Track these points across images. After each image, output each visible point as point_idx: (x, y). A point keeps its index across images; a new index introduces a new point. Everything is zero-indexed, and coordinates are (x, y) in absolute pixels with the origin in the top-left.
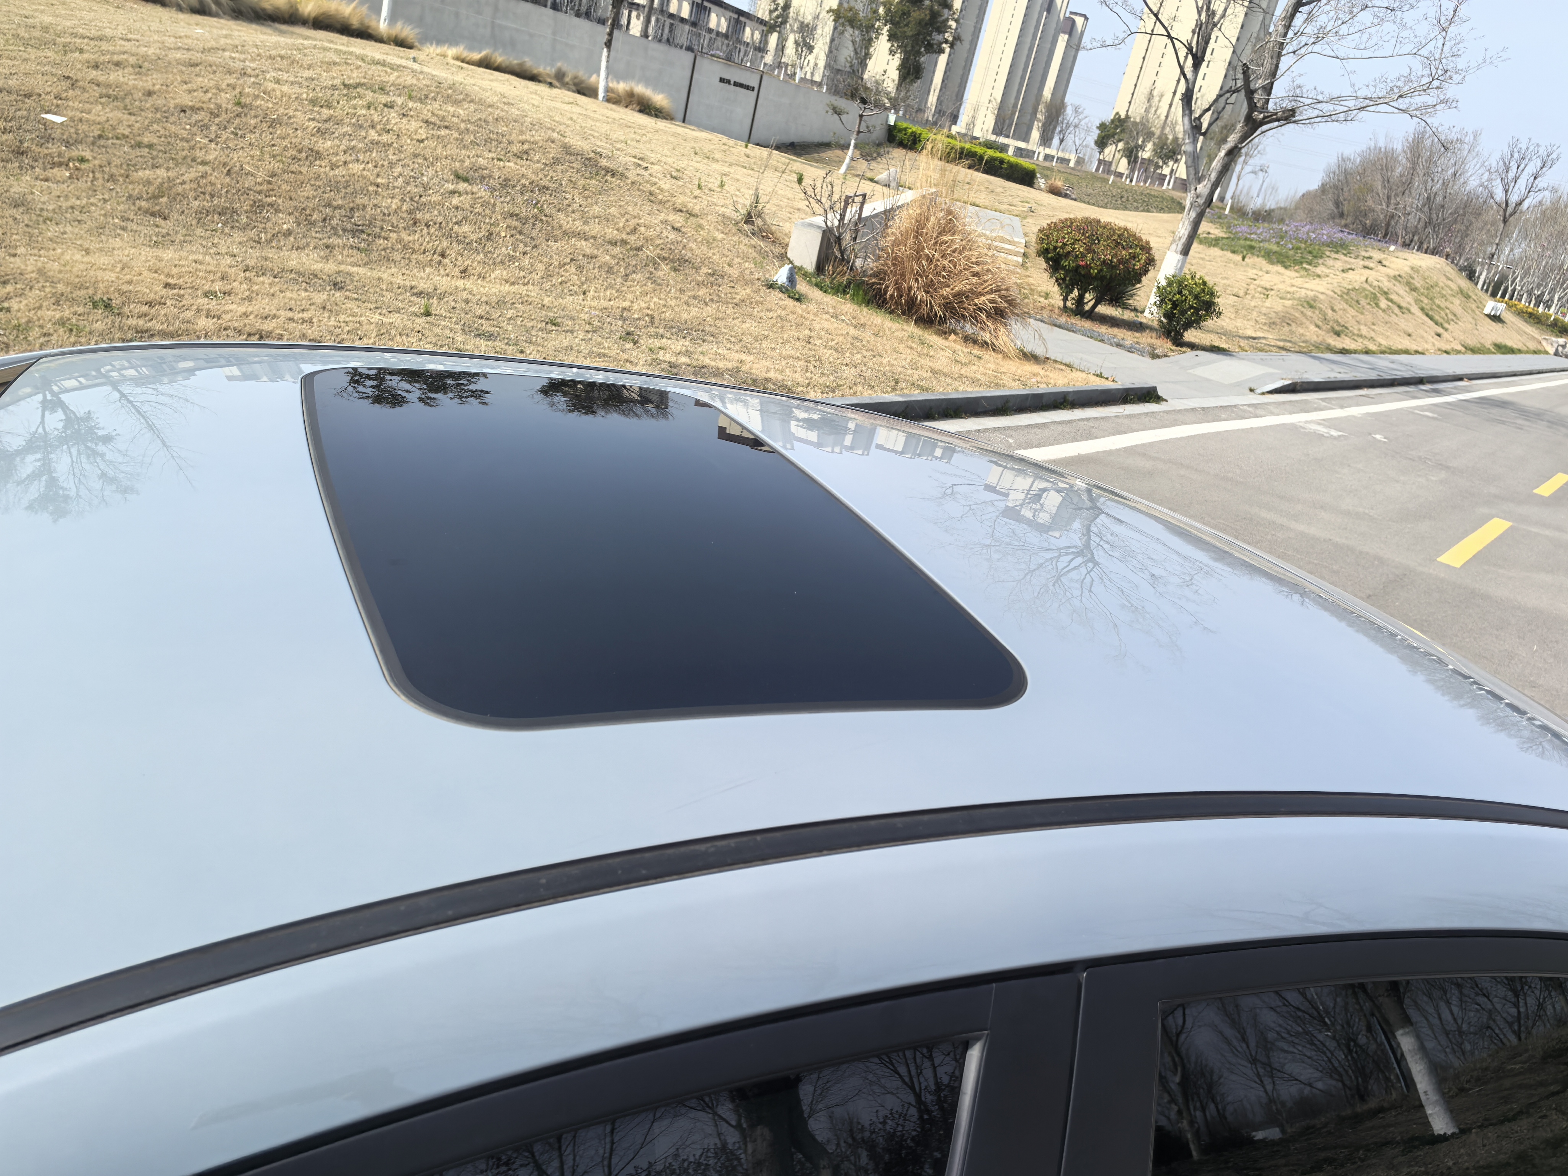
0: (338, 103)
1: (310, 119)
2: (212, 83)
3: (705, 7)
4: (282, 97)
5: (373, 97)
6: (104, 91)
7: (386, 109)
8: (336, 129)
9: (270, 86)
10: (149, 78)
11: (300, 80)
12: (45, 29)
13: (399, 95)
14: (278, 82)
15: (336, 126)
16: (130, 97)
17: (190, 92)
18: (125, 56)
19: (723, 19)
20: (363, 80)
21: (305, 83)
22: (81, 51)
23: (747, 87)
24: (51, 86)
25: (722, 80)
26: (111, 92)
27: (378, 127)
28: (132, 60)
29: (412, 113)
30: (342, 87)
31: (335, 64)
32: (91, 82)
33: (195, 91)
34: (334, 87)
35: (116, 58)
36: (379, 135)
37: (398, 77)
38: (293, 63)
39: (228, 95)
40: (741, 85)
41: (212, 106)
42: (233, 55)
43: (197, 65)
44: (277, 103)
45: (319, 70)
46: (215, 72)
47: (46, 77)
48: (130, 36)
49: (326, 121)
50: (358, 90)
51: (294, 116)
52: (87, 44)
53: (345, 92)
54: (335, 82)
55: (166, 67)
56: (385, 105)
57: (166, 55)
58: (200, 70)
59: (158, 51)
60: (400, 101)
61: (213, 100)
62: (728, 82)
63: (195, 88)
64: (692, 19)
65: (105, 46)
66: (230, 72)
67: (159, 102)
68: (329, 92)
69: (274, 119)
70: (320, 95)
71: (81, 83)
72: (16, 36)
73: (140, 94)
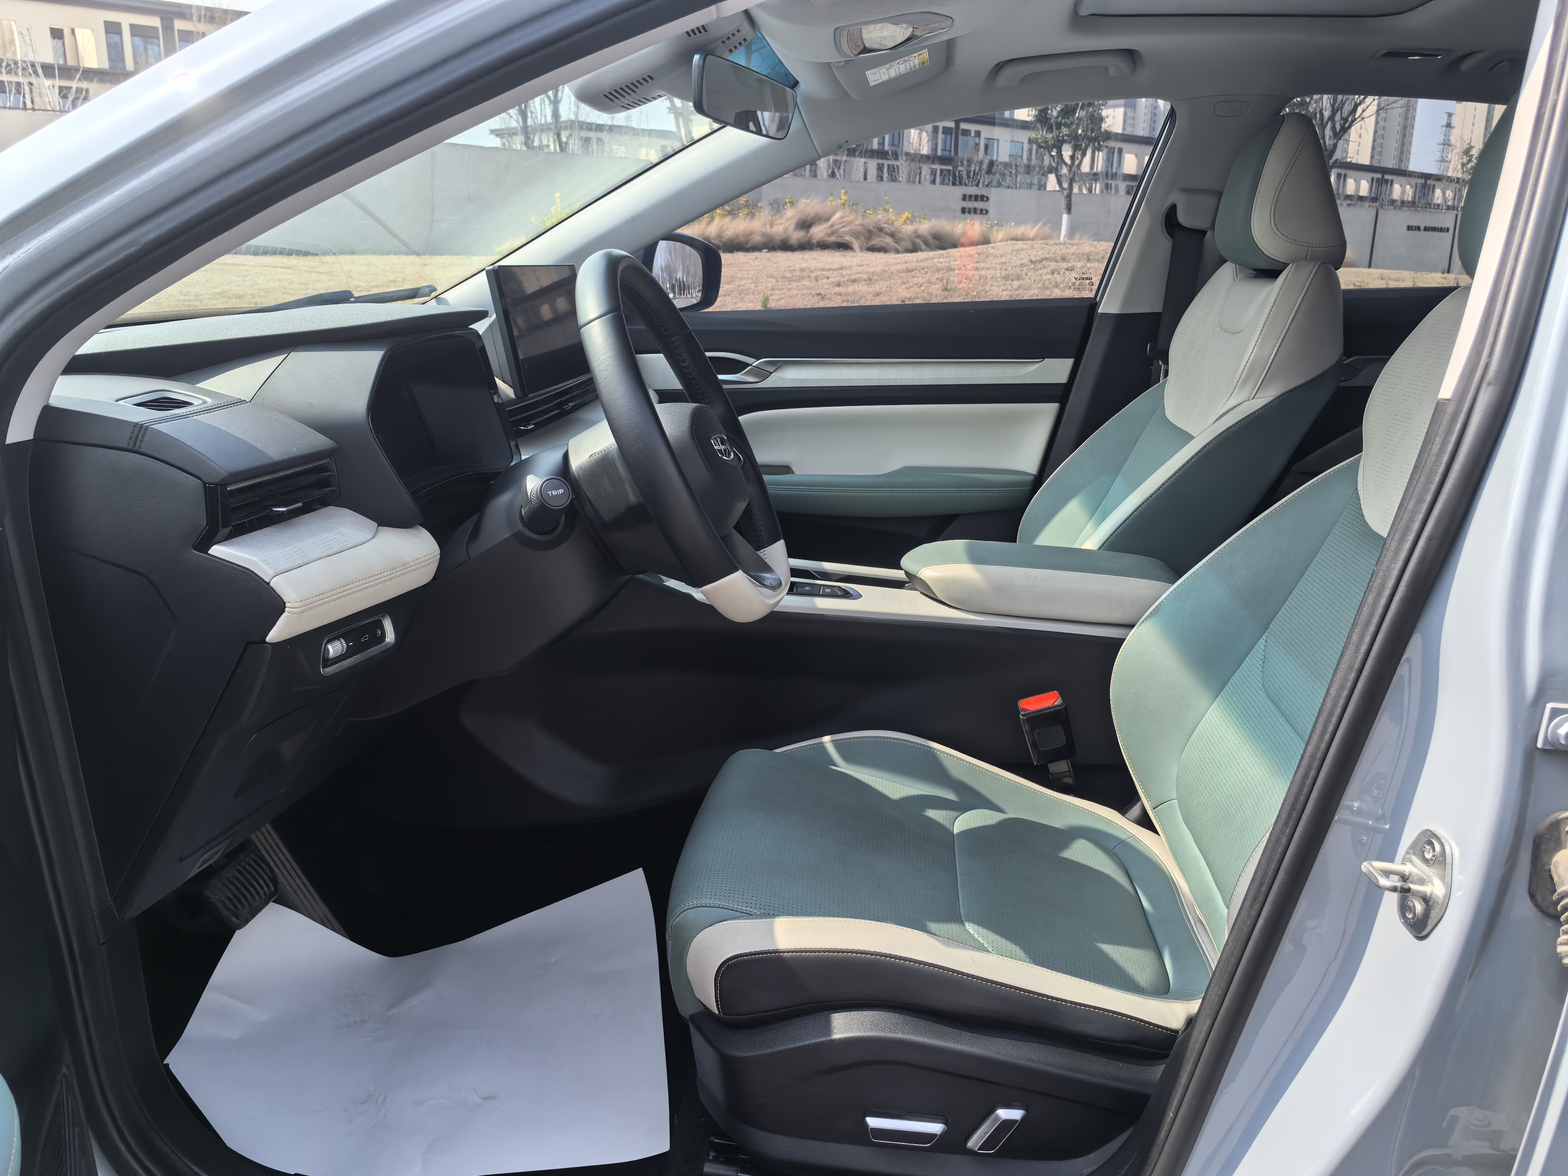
0: (1027, 275)
1: (1003, 290)
2: (924, 280)
3: (1387, 181)
4: (980, 279)
5: (1056, 266)
6: (845, 298)
7: (1067, 272)
8: (1025, 293)
9: (970, 273)
10: (877, 286)
11: (994, 265)
12: (803, 270)
13: (1079, 261)
14: (977, 269)
15: (1025, 292)
16: (864, 299)
17: (908, 288)
18: (859, 275)
19: (1408, 187)
20: (1047, 256)
21: (998, 267)
22: (828, 278)
23: (1441, 230)
24: (808, 301)
25: (1409, 228)
26: (849, 298)
27: (1061, 286)
28: (865, 276)
29: (1091, 271)
30: (1030, 263)
31: (1022, 250)
32: (836, 294)
33: (911, 287)
34: (1022, 265)
35: (853, 277)
36: (1062, 291)
37: (1077, 249)
38: (988, 256)
39: (937, 286)
40: (1434, 229)
41: (925, 295)
42: (940, 260)
43: (913, 271)
44: (976, 284)
45: (1010, 256)
46: (926, 273)
47: (804, 297)
48: (862, 263)
49: (1016, 290)
50: (1043, 263)
51: (990, 290)
52: (833, 274)
53: (1032, 266)
54: (1024, 261)
55: (889, 276)
56: (1067, 269)
57: (889, 269)
58: (916, 273)
59: (883, 268)
60: (1079, 264)
61: (926, 291)
62: (1418, 228)
63: (911, 285)
64: (1373, 195)
65: (844, 272)
66: (938, 270)
67: (885, 299)
68: (1018, 269)
69: (974, 295)
70: (1011, 272)
71: (829, 296)
72: (784, 277)
73: (871, 296)
